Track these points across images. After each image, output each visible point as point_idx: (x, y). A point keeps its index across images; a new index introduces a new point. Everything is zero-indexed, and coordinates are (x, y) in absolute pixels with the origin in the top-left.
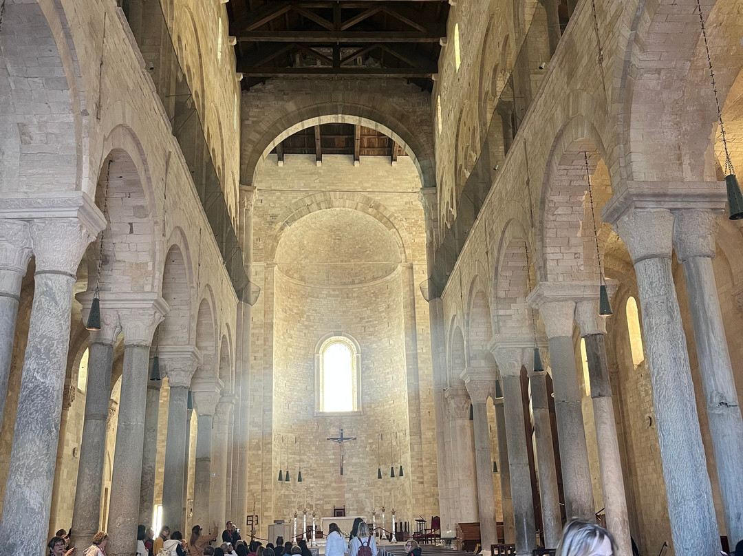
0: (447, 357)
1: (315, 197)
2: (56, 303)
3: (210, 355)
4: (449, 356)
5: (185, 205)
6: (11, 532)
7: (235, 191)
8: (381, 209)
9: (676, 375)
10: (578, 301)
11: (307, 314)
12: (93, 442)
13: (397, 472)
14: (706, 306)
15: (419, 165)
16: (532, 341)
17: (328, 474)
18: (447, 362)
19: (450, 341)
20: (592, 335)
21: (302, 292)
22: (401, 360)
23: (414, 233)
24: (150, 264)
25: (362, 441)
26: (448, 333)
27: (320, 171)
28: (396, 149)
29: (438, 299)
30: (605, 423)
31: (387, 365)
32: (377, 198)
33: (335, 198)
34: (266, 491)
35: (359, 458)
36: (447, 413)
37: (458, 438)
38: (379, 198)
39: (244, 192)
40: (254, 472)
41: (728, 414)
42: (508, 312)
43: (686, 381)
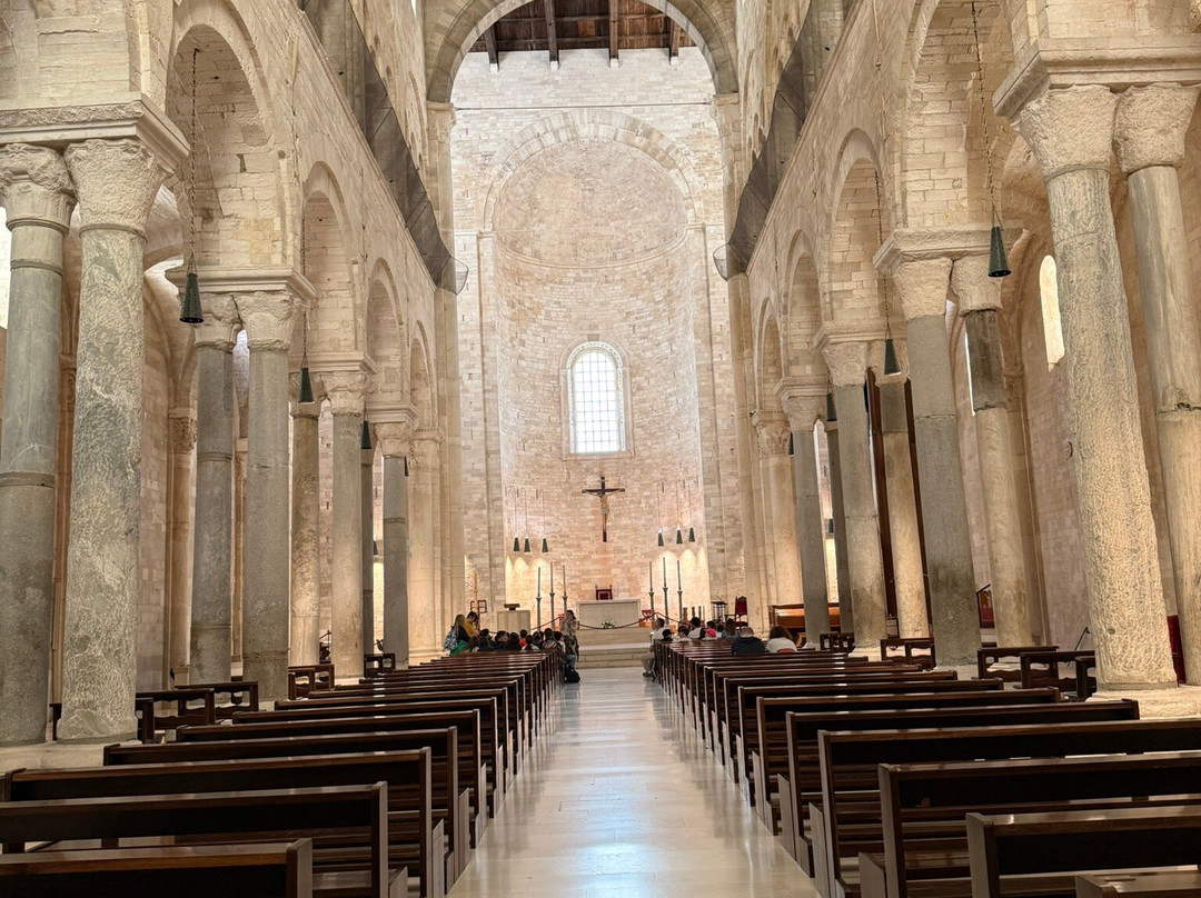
0: (756, 365)
1: (550, 122)
2: (116, 275)
3: (395, 369)
4: (759, 363)
5: (331, 128)
6: (80, 619)
7: (420, 111)
8: (655, 136)
9: (1109, 362)
10: (955, 256)
11: (546, 308)
12: (212, 493)
13: (685, 537)
14: (1164, 248)
15: (710, 57)
16: (882, 330)
17: (588, 542)
18: (756, 372)
19: (760, 341)
20: (978, 311)
21: (536, 275)
22: (688, 373)
23: (707, 175)
24: (277, 221)
25: (634, 495)
26: (757, 328)
27: (556, 78)
28: (677, 35)
29: (741, 276)
30: (994, 449)
31: (669, 382)
32: (648, 118)
33: (583, 123)
34: (496, 566)
35: (630, 518)
36: (756, 446)
37: (773, 485)
38: (651, 119)
39: (433, 112)
40: (478, 540)
41: (1190, 422)
42: (847, 286)
43: (1123, 371)
